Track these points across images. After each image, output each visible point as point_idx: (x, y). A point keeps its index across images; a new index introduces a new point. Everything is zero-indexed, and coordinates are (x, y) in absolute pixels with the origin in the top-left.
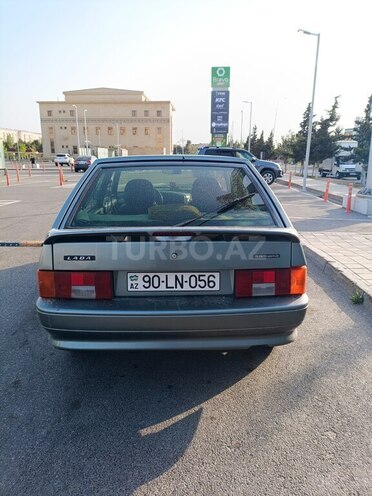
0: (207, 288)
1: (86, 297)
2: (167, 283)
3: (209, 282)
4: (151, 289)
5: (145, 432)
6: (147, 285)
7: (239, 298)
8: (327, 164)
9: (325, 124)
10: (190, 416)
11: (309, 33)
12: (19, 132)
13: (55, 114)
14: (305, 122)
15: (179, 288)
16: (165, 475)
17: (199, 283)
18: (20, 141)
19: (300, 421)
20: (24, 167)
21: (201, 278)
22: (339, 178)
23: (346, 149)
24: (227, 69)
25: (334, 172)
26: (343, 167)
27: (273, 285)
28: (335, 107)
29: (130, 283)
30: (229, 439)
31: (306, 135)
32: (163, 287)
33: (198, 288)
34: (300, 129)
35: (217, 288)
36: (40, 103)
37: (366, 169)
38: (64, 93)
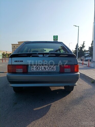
0: (52, 70)
1: (20, 72)
2: (42, 69)
3: (53, 68)
4: (38, 70)
5: (35, 109)
6: (36, 69)
7: (61, 72)
8: (82, 58)
9: (81, 48)
10: (48, 106)
11: (76, 26)
12: (6, 51)
13: (16, 47)
14: (76, 48)
15: (45, 70)
16: (40, 119)
17: (50, 69)
18: (7, 53)
19: (79, 107)
20: (7, 59)
21: (51, 67)
22: (86, 61)
23: (87, 54)
24: (57, 36)
25: (84, 60)
26: (87, 59)
27: (70, 69)
28: (83, 44)
29: (32, 68)
30: (59, 111)
31: (77, 51)
32: (41, 70)
33: (50, 70)
34: (75, 49)
35: (55, 70)
36: (12, 44)
37: (92, 58)
38: (18, 42)
